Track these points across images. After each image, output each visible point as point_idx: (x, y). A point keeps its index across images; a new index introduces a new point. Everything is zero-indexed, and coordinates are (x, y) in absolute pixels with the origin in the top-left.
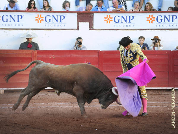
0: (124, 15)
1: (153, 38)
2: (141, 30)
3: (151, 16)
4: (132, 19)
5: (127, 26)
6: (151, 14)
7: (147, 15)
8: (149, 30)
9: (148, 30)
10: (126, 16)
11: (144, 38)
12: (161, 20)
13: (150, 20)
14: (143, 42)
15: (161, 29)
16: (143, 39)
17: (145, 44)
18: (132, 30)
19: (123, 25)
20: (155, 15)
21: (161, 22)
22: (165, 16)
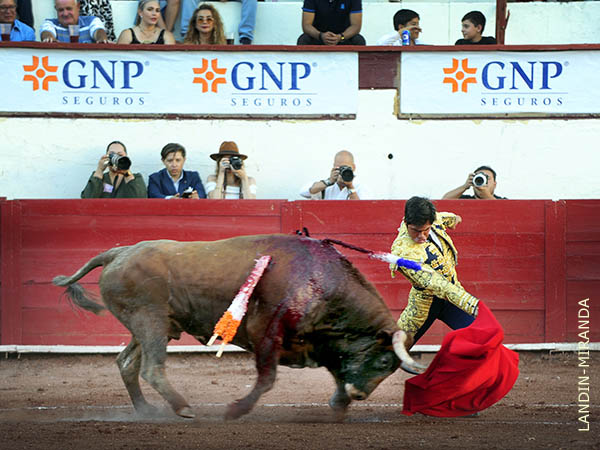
0: (104, 58)
1: (217, 151)
2: (171, 117)
3: (210, 64)
4: (135, 73)
5: (116, 101)
6: (210, 56)
7: (194, 60)
8: (202, 117)
9: (198, 121)
10: (113, 62)
11: (183, 151)
12: (251, 80)
13: (207, 80)
14: (179, 164)
15: (250, 117)
16: (179, 155)
17: (190, 172)
18: (135, 117)
19: (101, 98)
20: (226, 61)
21: (251, 87)
22: (265, 66)
